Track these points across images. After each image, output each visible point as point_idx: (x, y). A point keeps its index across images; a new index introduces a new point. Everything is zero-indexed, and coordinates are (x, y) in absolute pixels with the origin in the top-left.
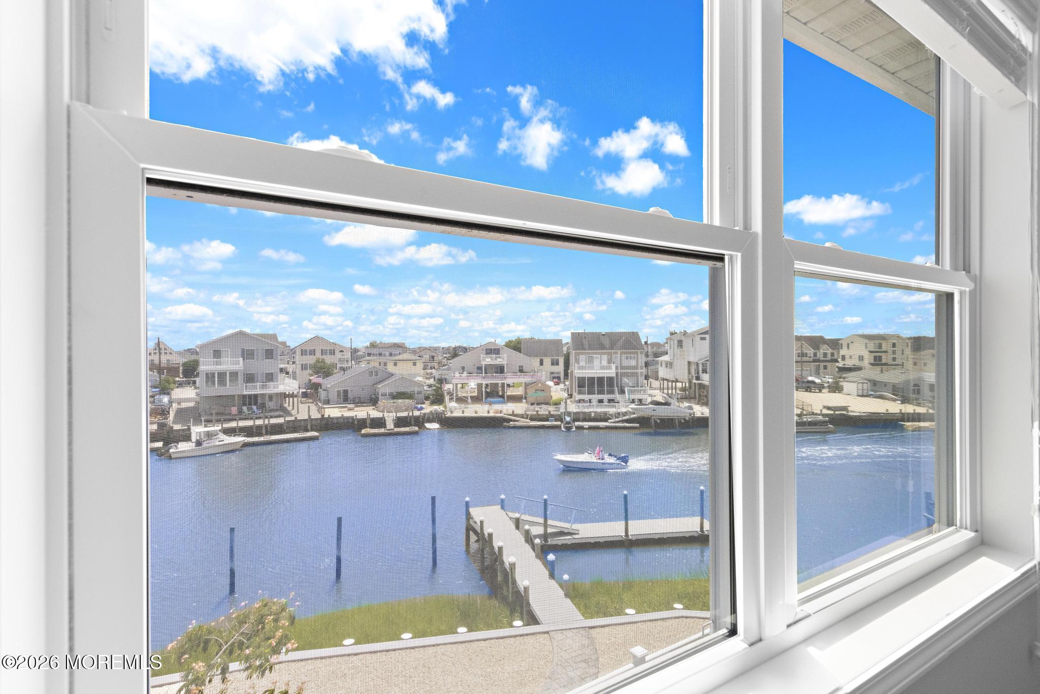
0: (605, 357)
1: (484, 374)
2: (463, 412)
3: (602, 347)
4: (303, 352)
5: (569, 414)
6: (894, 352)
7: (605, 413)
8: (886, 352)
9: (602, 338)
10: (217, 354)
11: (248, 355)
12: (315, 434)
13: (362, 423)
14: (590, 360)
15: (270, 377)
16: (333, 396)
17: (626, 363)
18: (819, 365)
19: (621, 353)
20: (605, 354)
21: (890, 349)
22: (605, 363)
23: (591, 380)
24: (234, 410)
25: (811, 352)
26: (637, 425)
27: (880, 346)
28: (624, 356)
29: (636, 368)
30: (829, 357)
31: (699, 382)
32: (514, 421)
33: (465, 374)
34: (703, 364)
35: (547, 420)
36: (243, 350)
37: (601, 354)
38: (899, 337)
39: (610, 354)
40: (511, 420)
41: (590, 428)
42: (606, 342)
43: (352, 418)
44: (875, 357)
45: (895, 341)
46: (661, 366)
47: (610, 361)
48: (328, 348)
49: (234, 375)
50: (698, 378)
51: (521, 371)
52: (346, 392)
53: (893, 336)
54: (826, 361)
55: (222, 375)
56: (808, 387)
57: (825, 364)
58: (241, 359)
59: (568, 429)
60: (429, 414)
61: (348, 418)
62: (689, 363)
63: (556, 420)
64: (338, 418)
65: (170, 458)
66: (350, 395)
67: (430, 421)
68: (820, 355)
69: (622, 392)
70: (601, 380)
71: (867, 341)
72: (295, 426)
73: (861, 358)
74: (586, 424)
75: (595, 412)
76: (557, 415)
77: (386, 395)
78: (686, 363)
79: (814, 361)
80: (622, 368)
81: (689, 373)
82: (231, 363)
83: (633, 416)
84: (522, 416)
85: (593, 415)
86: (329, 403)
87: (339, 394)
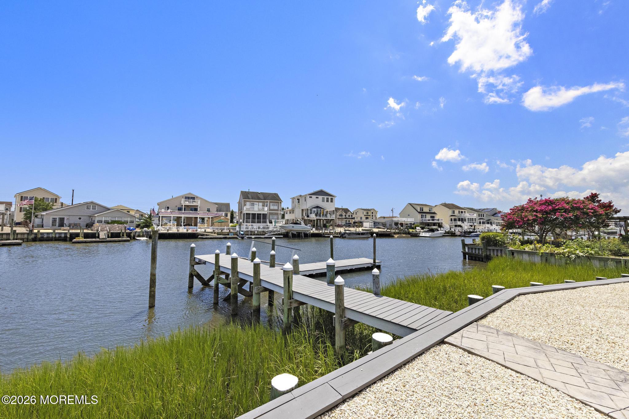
0: (261, 204)
1: (183, 211)
2: (168, 230)
3: (259, 198)
4: (23, 198)
5: (242, 231)
6: (372, 216)
7: (263, 231)
8: (370, 215)
9: (259, 195)
12: (18, 241)
13: (75, 236)
14: (253, 205)
17: (272, 207)
18: (347, 220)
19: (270, 202)
20: (261, 202)
21: (371, 215)
22: (261, 207)
23: (254, 215)
25: (344, 214)
26: (282, 236)
27: (368, 213)
28: (271, 204)
29: (277, 210)
30: (351, 217)
31: (308, 218)
32: (206, 235)
33: (169, 211)
34: (310, 210)
35: (229, 235)
37: (258, 202)
38: (374, 210)
39: (264, 202)
40: (204, 235)
41: (255, 238)
42: (261, 197)
43: (65, 234)
44: (366, 217)
45: (373, 211)
46: (287, 213)
47: (263, 206)
48: (50, 197)
50: (308, 216)
51: (209, 210)
52: (62, 220)
53: (372, 209)
54: (350, 219)
56: (349, 226)
57: (349, 220)
59: (242, 238)
60: (139, 232)
61: (59, 234)
62: (302, 210)
63: (234, 235)
64: (46, 234)
66: (66, 222)
67: (139, 236)
68: (347, 216)
69: (271, 222)
70: (259, 215)
71: (364, 211)
73: (361, 218)
74: (253, 237)
75: (257, 231)
76: (235, 232)
77: (102, 222)
78: (301, 211)
79: (345, 218)
80: (270, 210)
81: (302, 215)
83: (279, 232)
84: (212, 233)
85: (256, 232)
86: (43, 227)
87: (54, 220)
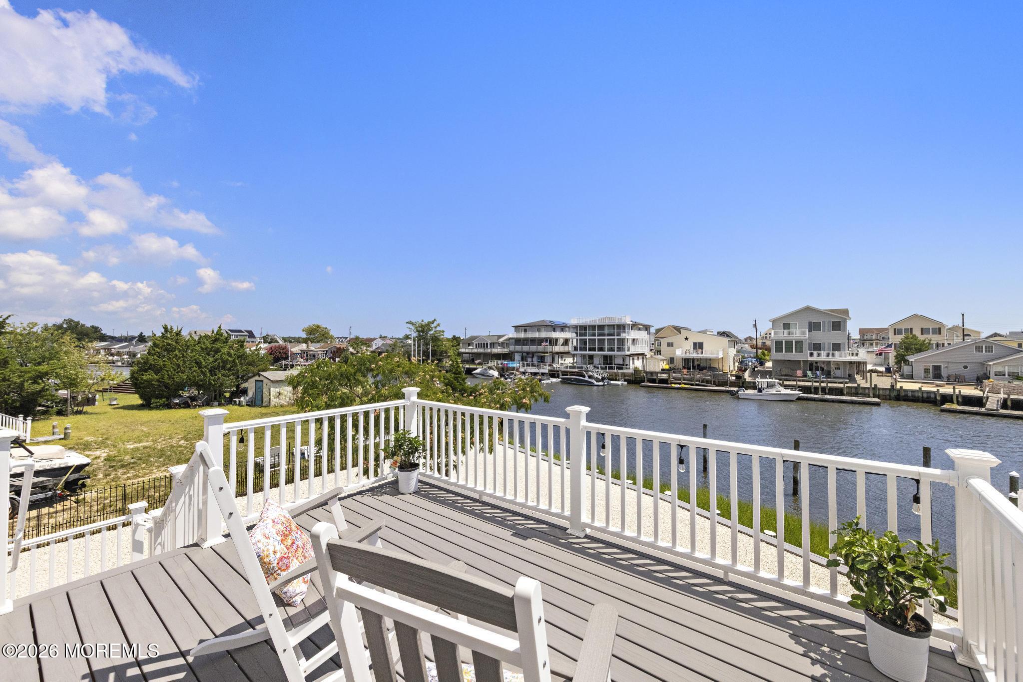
4: (897, 332)
10: (787, 326)
11: (815, 327)
12: (877, 400)
13: (947, 399)
15: (837, 347)
16: (919, 370)
24: (799, 373)
36: (810, 323)
43: (934, 392)
48: (931, 326)
49: (799, 343)
52: (937, 369)
55: (789, 344)
58: (807, 330)
61: (928, 392)
64: (913, 391)
65: (738, 398)
66: (944, 373)
72: (857, 391)
77: (1005, 375)
82: (799, 333)
86: (912, 378)
87: (927, 371)
